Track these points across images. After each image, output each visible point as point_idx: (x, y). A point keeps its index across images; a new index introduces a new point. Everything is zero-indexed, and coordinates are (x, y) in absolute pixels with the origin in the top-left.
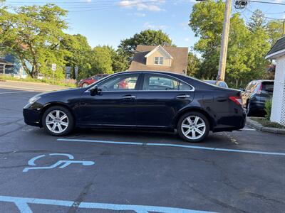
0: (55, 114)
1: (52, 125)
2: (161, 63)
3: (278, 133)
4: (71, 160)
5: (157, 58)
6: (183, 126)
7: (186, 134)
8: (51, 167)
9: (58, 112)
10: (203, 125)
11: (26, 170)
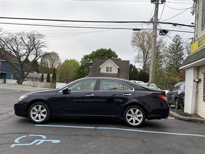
0: (38, 108)
1: (34, 115)
2: (111, 71)
3: (189, 121)
4: (45, 139)
5: (107, 68)
6: (128, 115)
7: (129, 121)
8: (31, 144)
9: (40, 107)
10: (141, 115)
11: (13, 146)
